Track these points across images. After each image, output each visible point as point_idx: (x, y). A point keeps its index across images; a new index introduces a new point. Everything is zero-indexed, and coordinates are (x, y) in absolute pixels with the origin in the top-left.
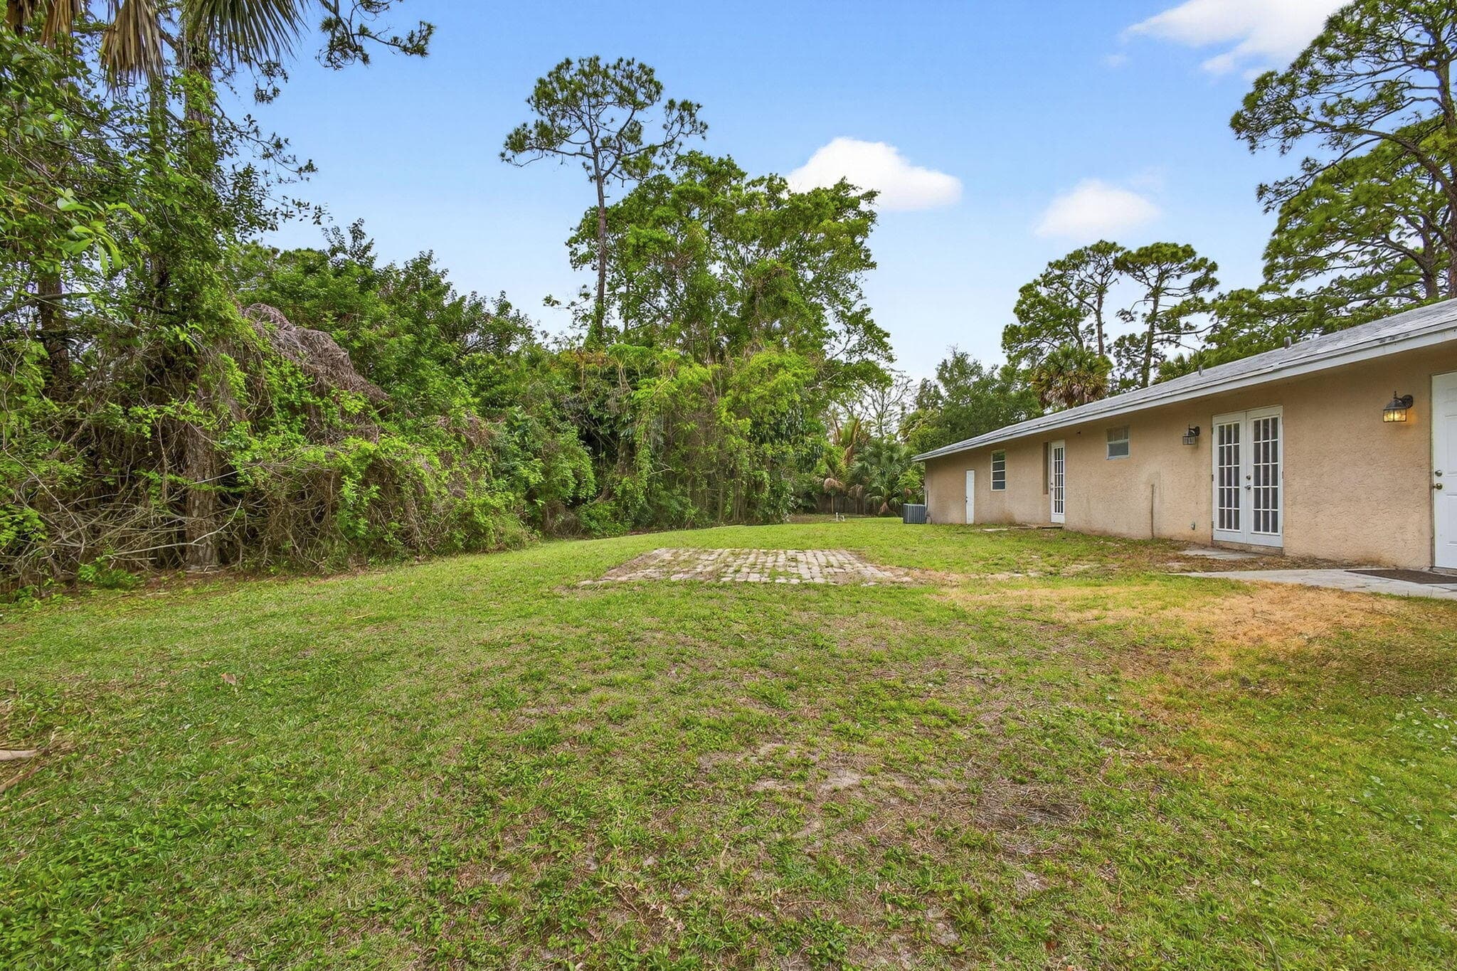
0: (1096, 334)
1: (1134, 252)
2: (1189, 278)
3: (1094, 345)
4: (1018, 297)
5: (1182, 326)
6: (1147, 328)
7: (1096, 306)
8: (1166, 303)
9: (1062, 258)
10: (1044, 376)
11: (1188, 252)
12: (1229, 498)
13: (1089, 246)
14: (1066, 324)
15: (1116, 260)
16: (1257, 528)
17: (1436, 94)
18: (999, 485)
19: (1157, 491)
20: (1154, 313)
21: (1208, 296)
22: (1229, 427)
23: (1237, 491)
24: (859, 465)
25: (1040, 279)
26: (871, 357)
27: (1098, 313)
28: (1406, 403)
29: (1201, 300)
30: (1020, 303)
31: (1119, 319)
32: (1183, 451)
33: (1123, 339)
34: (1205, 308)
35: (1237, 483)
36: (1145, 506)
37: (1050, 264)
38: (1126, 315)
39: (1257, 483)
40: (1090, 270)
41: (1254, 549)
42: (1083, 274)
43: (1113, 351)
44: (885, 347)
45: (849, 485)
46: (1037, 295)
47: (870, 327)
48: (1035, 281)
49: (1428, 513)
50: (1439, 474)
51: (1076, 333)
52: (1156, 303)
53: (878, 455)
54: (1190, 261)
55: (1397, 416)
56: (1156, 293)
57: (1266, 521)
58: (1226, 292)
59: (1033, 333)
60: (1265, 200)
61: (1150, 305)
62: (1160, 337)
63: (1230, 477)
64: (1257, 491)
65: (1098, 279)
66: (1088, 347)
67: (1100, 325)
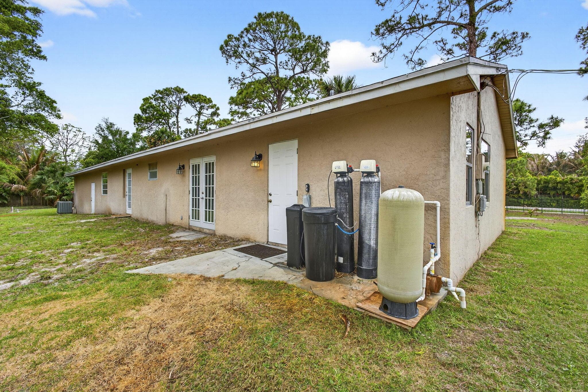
0: (176, 126)
1: (191, 95)
2: (211, 111)
3: (175, 130)
4: (142, 102)
5: (208, 129)
6: (196, 127)
7: (176, 114)
8: (203, 118)
9: (161, 90)
10: (152, 140)
11: (210, 101)
12: (196, 204)
13: (173, 87)
14: (163, 119)
15: (184, 97)
16: (206, 220)
17: (275, 64)
18: (105, 192)
19: (168, 198)
20: (198, 121)
21: (216, 119)
22: (196, 165)
23: (199, 199)
24: (38, 177)
25: (152, 97)
26: (43, 113)
27: (177, 117)
28: (259, 158)
29: (214, 120)
30: (143, 105)
31: (186, 122)
32: (178, 177)
33: (187, 130)
34: (215, 123)
35: (199, 196)
36: (163, 206)
37: (156, 91)
38: (188, 120)
39: (206, 196)
40: (174, 98)
41: (205, 231)
42: (171, 99)
43: (183, 134)
44: (54, 109)
45: (32, 189)
46: (151, 103)
47: (41, 95)
48: (150, 97)
49: (266, 215)
50: (271, 195)
51: (168, 124)
52: (199, 118)
53: (54, 172)
54: (211, 104)
55: (256, 164)
56: (199, 114)
57: (209, 217)
58: (222, 119)
59: (148, 120)
60: (231, 84)
61: (197, 118)
62: (200, 131)
63: (196, 192)
64: (206, 200)
65: (177, 103)
66: (173, 130)
67: (178, 122)
